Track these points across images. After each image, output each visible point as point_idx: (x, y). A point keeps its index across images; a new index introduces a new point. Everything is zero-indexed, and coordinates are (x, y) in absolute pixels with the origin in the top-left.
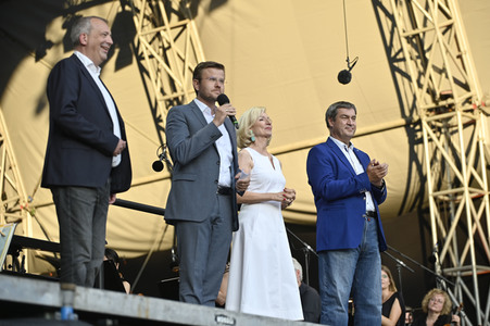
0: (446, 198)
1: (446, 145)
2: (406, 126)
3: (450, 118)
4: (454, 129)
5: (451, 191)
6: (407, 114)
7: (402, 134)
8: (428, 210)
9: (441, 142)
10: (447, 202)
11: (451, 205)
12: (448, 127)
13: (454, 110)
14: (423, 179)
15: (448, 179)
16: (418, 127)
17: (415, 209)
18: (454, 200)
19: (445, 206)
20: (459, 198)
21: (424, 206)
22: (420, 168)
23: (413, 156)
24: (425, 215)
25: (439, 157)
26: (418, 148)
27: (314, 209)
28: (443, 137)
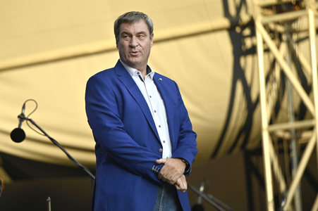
0: (287, 135)
1: (288, 57)
2: (231, 30)
3: (295, 20)
4: (302, 35)
5: (293, 125)
6: (233, 11)
7: (224, 40)
8: (259, 151)
9: (281, 54)
10: (289, 141)
11: (293, 146)
12: (291, 32)
13: (303, 8)
14: (252, 106)
15: (289, 106)
16: (247, 32)
17: (237, 150)
18: (298, 138)
19: (285, 146)
20: (305, 135)
21: (250, 146)
22: (247, 90)
23: (238, 73)
24: (254, 159)
25: (277, 73)
26: (247, 62)
27: (92, 144)
28: (284, 46)
